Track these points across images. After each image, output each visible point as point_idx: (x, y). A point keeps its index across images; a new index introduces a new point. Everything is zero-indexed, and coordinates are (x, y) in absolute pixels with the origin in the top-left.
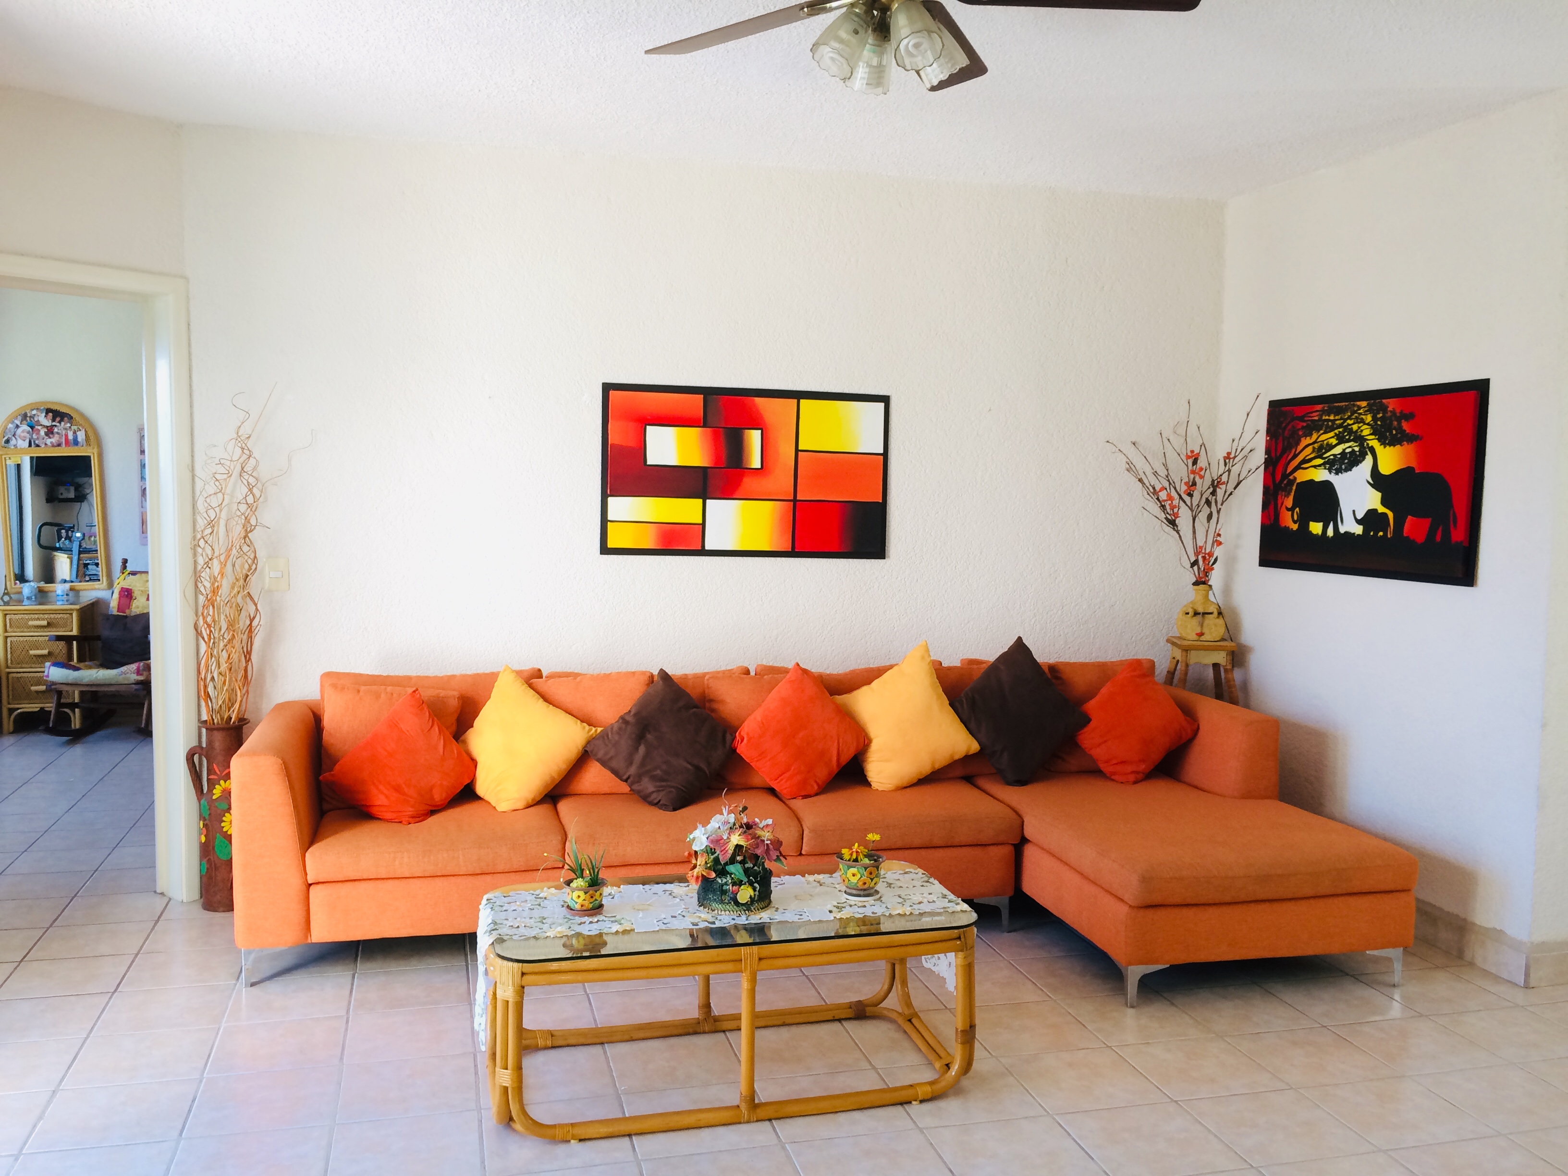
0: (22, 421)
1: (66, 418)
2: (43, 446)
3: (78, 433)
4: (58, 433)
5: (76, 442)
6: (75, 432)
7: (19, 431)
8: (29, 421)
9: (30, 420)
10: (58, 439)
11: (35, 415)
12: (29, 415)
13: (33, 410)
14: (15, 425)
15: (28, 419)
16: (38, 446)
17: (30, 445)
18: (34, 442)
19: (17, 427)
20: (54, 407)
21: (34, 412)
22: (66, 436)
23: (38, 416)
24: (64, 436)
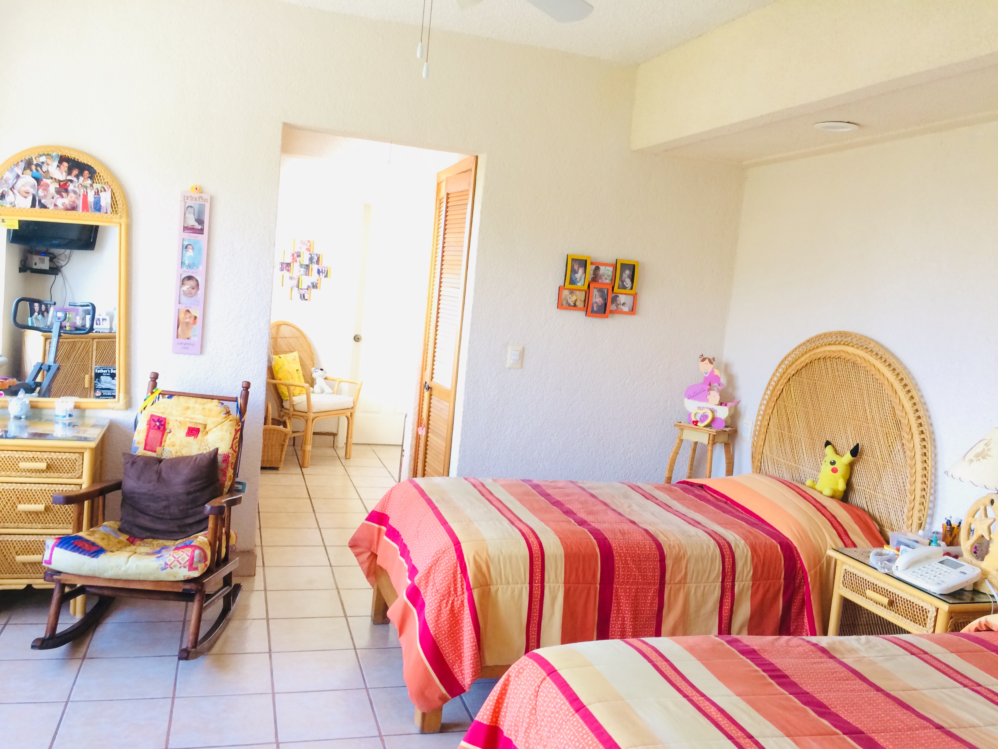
0: (24, 169)
1: (86, 172)
2: (51, 207)
3: (102, 194)
4: (75, 192)
5: (98, 207)
6: (97, 193)
7: (20, 182)
8: (34, 170)
9: (37, 170)
10: (73, 199)
11: (43, 163)
12: (35, 162)
13: (40, 156)
14: (15, 175)
15: (33, 167)
16: (43, 206)
17: (33, 205)
18: (40, 201)
19: (18, 176)
20: (72, 155)
21: (43, 159)
22: (85, 197)
23: (48, 164)
24: (82, 197)
